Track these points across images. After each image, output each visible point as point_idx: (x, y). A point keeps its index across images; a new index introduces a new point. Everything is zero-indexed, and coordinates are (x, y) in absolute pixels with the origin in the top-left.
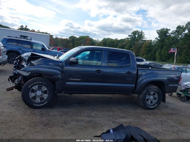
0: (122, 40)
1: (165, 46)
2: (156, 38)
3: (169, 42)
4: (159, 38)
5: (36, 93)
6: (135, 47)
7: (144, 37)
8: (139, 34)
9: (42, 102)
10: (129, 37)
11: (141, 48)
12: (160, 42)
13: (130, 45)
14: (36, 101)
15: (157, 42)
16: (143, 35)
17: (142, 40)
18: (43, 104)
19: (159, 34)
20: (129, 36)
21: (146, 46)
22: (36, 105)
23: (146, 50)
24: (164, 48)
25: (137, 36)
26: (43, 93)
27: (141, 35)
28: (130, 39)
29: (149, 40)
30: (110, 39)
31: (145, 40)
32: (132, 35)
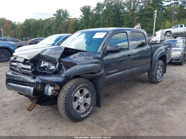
0: (47, 20)
1: (89, 23)
2: (81, 16)
3: (92, 18)
4: (83, 16)
5: (79, 101)
6: (63, 27)
7: (69, 15)
8: (63, 13)
9: (87, 110)
10: (54, 17)
11: (68, 26)
12: (85, 19)
13: (56, 24)
14: (81, 111)
15: (81, 20)
16: (67, 13)
17: (68, 19)
18: (89, 112)
19: (83, 12)
20: (54, 15)
21: (73, 24)
22: (83, 116)
23: (74, 28)
24: (89, 25)
25: (62, 14)
26: (85, 98)
27: (66, 13)
28: (55, 19)
29: (74, 18)
30: (33, 19)
31: (71, 18)
32: (57, 14)
